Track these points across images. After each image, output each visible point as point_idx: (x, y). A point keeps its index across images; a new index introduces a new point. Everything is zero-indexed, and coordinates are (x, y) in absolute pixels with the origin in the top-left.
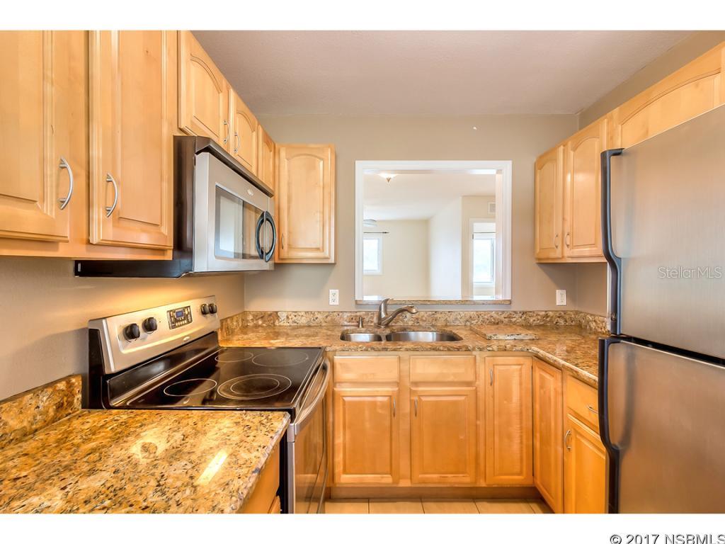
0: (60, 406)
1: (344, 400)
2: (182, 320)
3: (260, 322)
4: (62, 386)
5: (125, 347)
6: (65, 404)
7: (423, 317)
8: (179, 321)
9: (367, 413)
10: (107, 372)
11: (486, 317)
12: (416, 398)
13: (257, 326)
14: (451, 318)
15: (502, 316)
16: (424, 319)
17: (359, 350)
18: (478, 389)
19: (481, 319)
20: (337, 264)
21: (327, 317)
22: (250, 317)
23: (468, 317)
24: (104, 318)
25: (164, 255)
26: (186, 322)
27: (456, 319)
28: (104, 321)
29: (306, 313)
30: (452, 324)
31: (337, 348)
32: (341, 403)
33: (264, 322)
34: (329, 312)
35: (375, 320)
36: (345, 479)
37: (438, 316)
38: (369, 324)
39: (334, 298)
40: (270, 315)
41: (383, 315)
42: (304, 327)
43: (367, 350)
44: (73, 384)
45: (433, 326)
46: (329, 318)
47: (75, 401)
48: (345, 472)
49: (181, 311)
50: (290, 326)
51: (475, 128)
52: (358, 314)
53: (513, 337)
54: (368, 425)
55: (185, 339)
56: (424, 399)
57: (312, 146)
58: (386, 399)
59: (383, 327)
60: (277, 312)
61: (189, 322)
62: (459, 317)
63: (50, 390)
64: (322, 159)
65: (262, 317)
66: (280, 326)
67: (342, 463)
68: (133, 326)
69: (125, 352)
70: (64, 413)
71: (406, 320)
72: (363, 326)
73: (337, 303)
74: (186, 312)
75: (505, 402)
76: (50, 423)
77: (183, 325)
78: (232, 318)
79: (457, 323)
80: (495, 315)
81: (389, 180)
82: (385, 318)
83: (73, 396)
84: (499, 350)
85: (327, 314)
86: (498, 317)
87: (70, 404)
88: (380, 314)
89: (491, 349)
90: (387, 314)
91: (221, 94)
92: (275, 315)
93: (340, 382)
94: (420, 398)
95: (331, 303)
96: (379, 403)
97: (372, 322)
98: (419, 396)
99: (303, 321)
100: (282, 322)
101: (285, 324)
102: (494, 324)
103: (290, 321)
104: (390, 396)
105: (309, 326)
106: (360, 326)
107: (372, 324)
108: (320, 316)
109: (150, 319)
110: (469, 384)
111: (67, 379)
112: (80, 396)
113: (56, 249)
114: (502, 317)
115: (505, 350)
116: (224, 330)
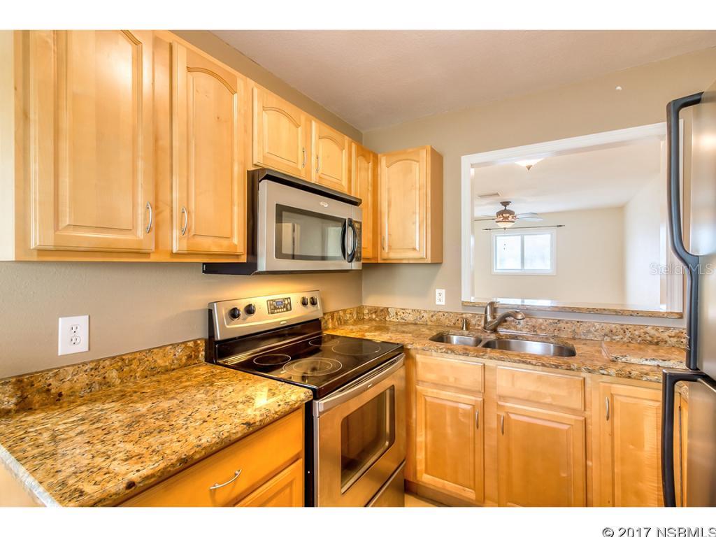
0: (189, 357)
1: (425, 400)
2: (281, 308)
3: (374, 316)
4: (191, 344)
5: (228, 324)
6: (193, 356)
7: (541, 324)
8: (278, 308)
9: (448, 418)
10: (216, 339)
11: (637, 333)
12: (503, 414)
13: (371, 320)
14: (582, 330)
15: (667, 334)
16: (543, 327)
17: (439, 351)
18: (589, 421)
19: (628, 335)
20: (443, 265)
21: (432, 316)
22: (366, 311)
23: (607, 331)
24: (216, 302)
25: (238, 258)
26: (285, 309)
27: (589, 331)
28: (215, 304)
29: (413, 310)
30: (583, 337)
31: (418, 347)
32: (423, 401)
33: (377, 316)
34: (434, 312)
35: (482, 323)
36: (426, 479)
37: (561, 325)
38: (477, 327)
39: (440, 298)
40: (382, 310)
41: (489, 319)
42: (411, 324)
43: (447, 353)
44: (199, 344)
45: (554, 337)
46: (435, 318)
47: (200, 356)
48: (426, 472)
49: (282, 302)
50: (399, 322)
51: (619, 88)
52: (464, 316)
53: (655, 363)
54: (449, 430)
55: (282, 323)
56: (513, 416)
57: (410, 150)
58: (469, 407)
59: (489, 331)
60: (387, 308)
61: (287, 310)
62: (593, 329)
63: (183, 346)
64: (418, 162)
65: (375, 312)
66: (390, 321)
67: (423, 461)
68: (235, 309)
69: (228, 327)
70: (192, 362)
71: (519, 326)
72: (467, 329)
73: (443, 303)
74: (286, 302)
75: (631, 447)
76: (182, 367)
77: (282, 312)
78: (344, 311)
79: (590, 336)
80: (653, 332)
81: (529, 168)
82: (491, 322)
83: (199, 352)
84: (619, 375)
85: (433, 313)
86: (657, 335)
87: (197, 357)
88: (486, 318)
89: (605, 373)
90: (494, 317)
91: (300, 128)
92: (385, 311)
93: (422, 381)
94: (508, 415)
95: (437, 303)
96: (461, 411)
97: (479, 325)
98: (507, 413)
99: (410, 318)
100: (392, 318)
101: (394, 320)
102: (651, 343)
103: (399, 317)
104: (474, 406)
105: (416, 324)
106: (464, 329)
107: (480, 328)
108: (426, 315)
109: (250, 305)
110: (573, 411)
111: (195, 341)
112: (203, 353)
113: (149, 257)
114: (665, 335)
115: (629, 377)
116: (335, 320)
